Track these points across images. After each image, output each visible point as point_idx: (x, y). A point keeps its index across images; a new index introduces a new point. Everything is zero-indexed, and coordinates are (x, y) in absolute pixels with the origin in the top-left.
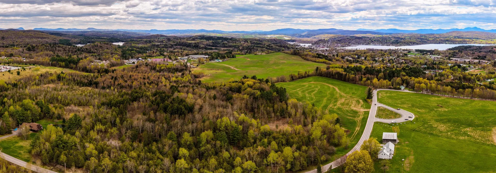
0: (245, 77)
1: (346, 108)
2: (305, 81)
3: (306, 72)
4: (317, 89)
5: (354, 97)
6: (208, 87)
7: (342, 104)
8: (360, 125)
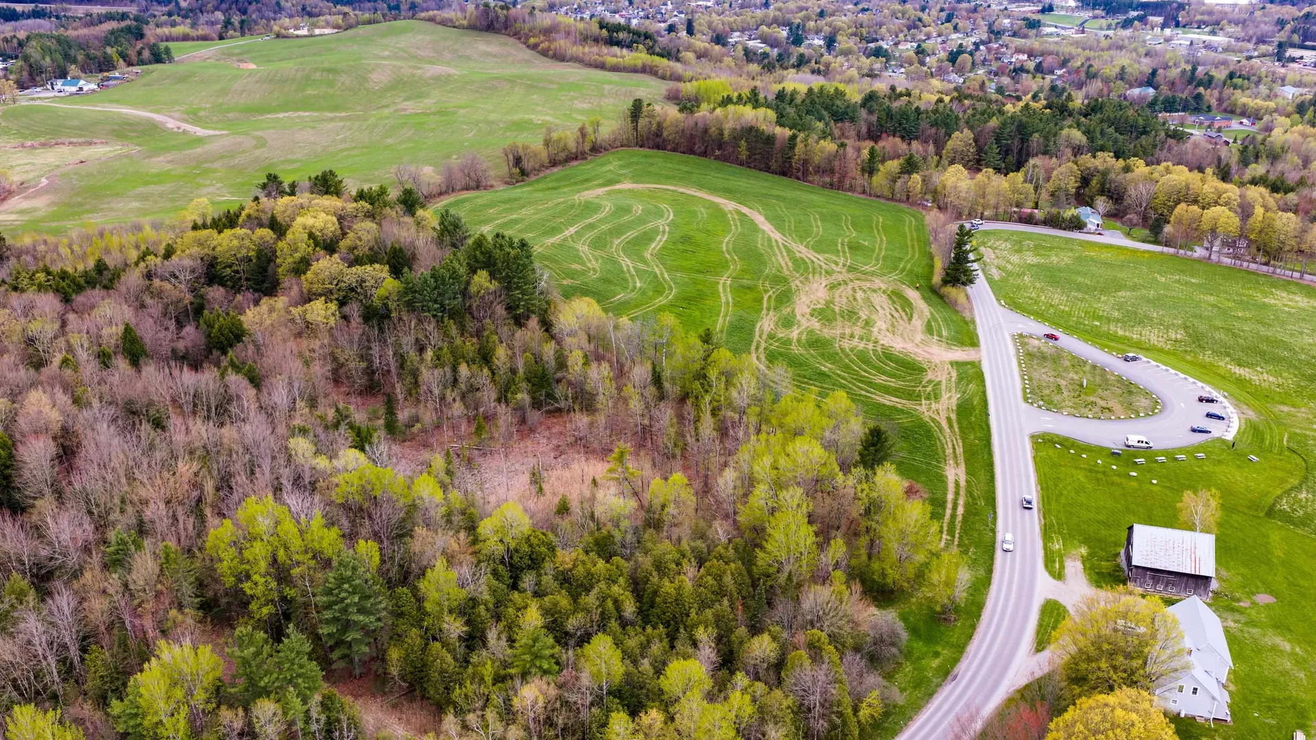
0: (272, 185)
1: (852, 336)
2: (587, 180)
3: (583, 132)
4: (661, 224)
5: (873, 274)
6: (64, 275)
7: (824, 314)
8: (960, 450)
